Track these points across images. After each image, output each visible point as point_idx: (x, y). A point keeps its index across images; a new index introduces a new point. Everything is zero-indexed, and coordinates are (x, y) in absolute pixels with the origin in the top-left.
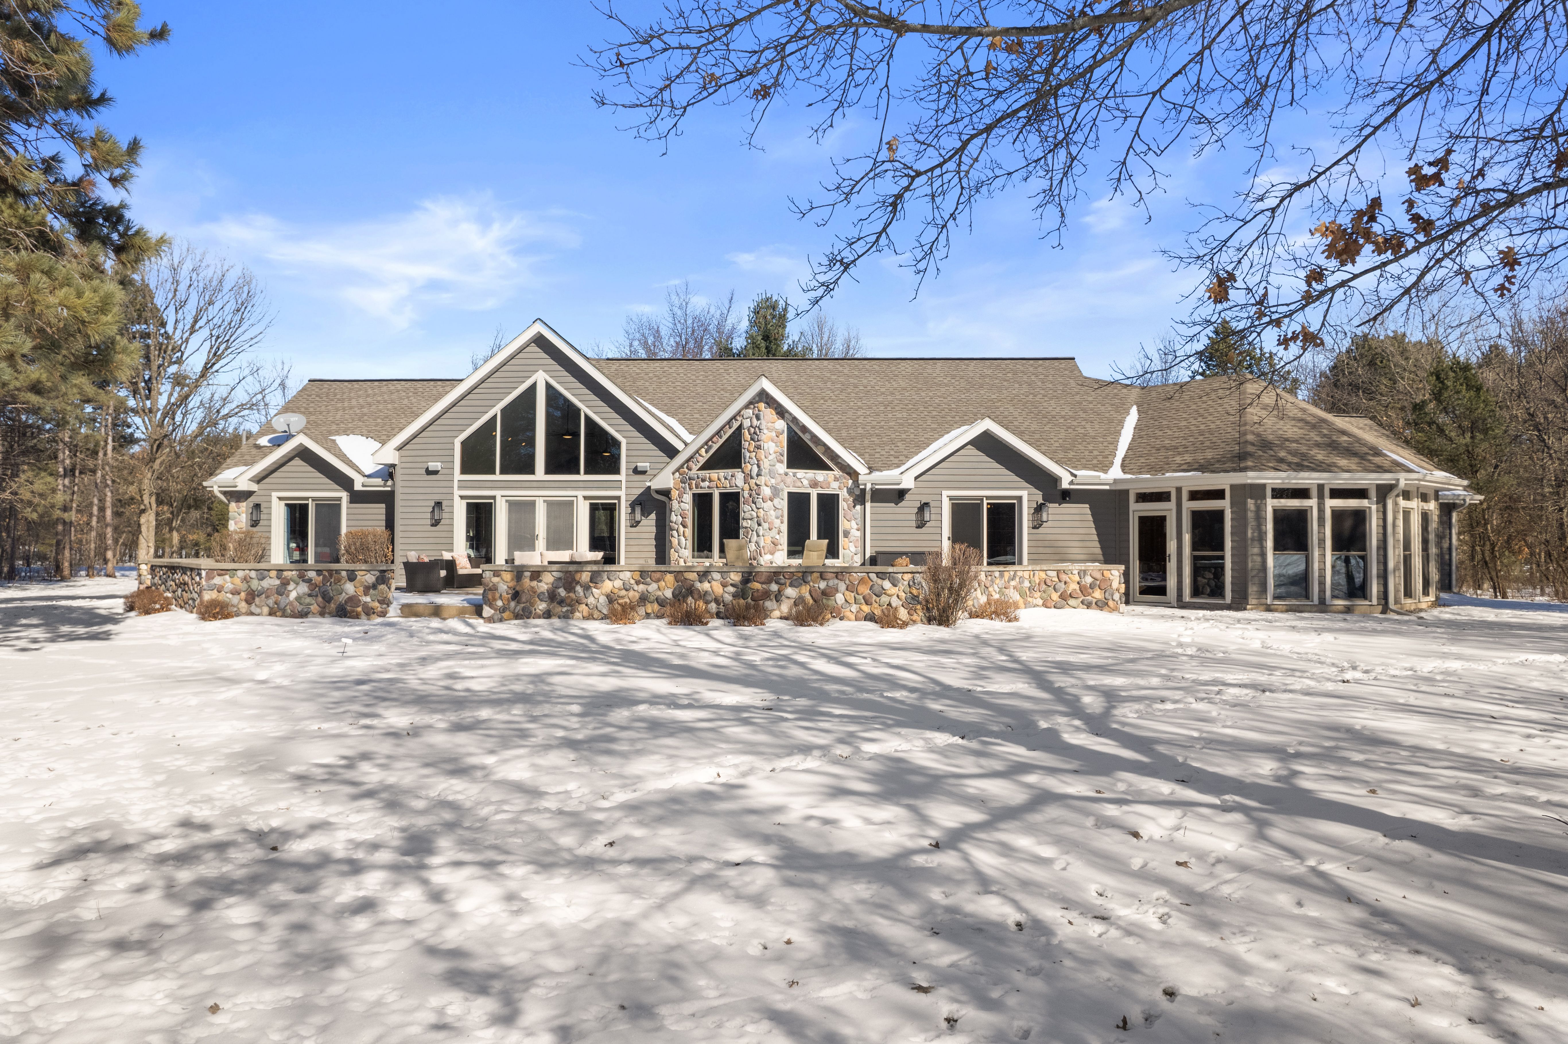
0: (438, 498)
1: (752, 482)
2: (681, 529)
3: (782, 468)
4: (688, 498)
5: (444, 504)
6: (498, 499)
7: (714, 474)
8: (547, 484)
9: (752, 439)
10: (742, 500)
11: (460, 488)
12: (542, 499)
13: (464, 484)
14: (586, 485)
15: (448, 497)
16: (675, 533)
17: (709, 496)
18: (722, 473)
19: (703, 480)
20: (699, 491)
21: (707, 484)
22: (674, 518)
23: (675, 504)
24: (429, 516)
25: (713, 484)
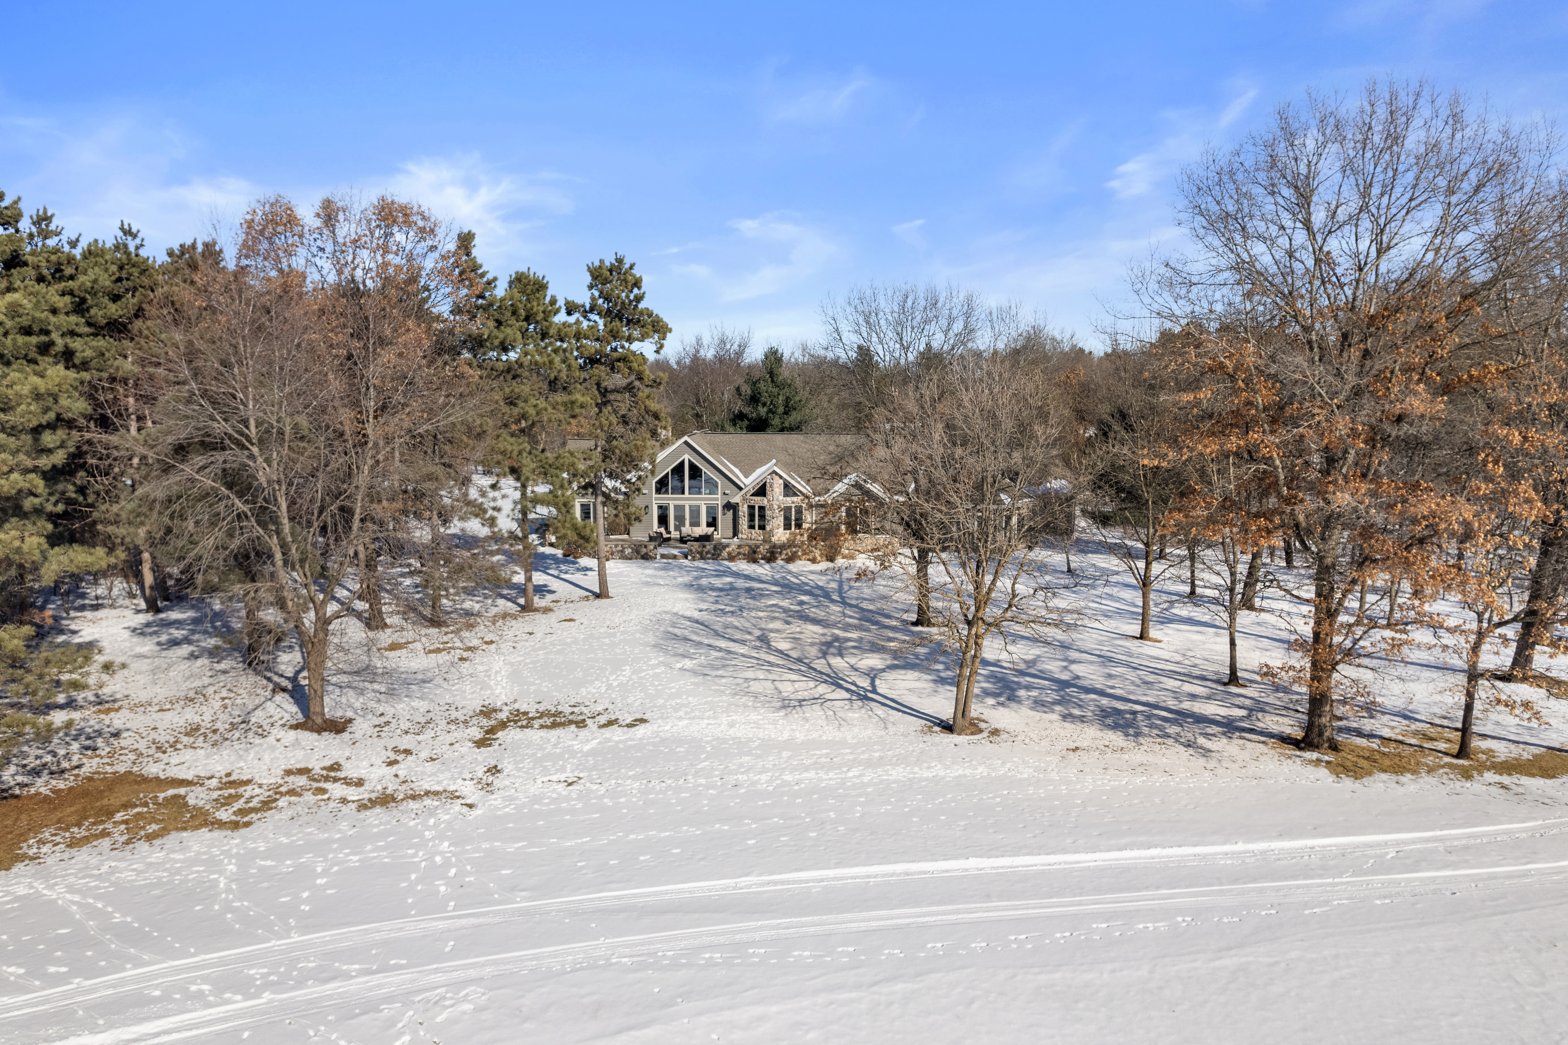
0: (646, 504)
1: (770, 502)
2: (743, 518)
3: (781, 497)
4: (746, 506)
5: (649, 506)
6: (670, 504)
7: (756, 498)
8: (690, 498)
9: (770, 486)
10: (766, 509)
11: (655, 500)
12: (687, 505)
13: (657, 498)
14: (705, 499)
15: (650, 503)
16: (740, 519)
17: (754, 507)
18: (759, 498)
20: (750, 504)
21: (753, 501)
22: (740, 513)
23: (740, 508)
25: (756, 502)
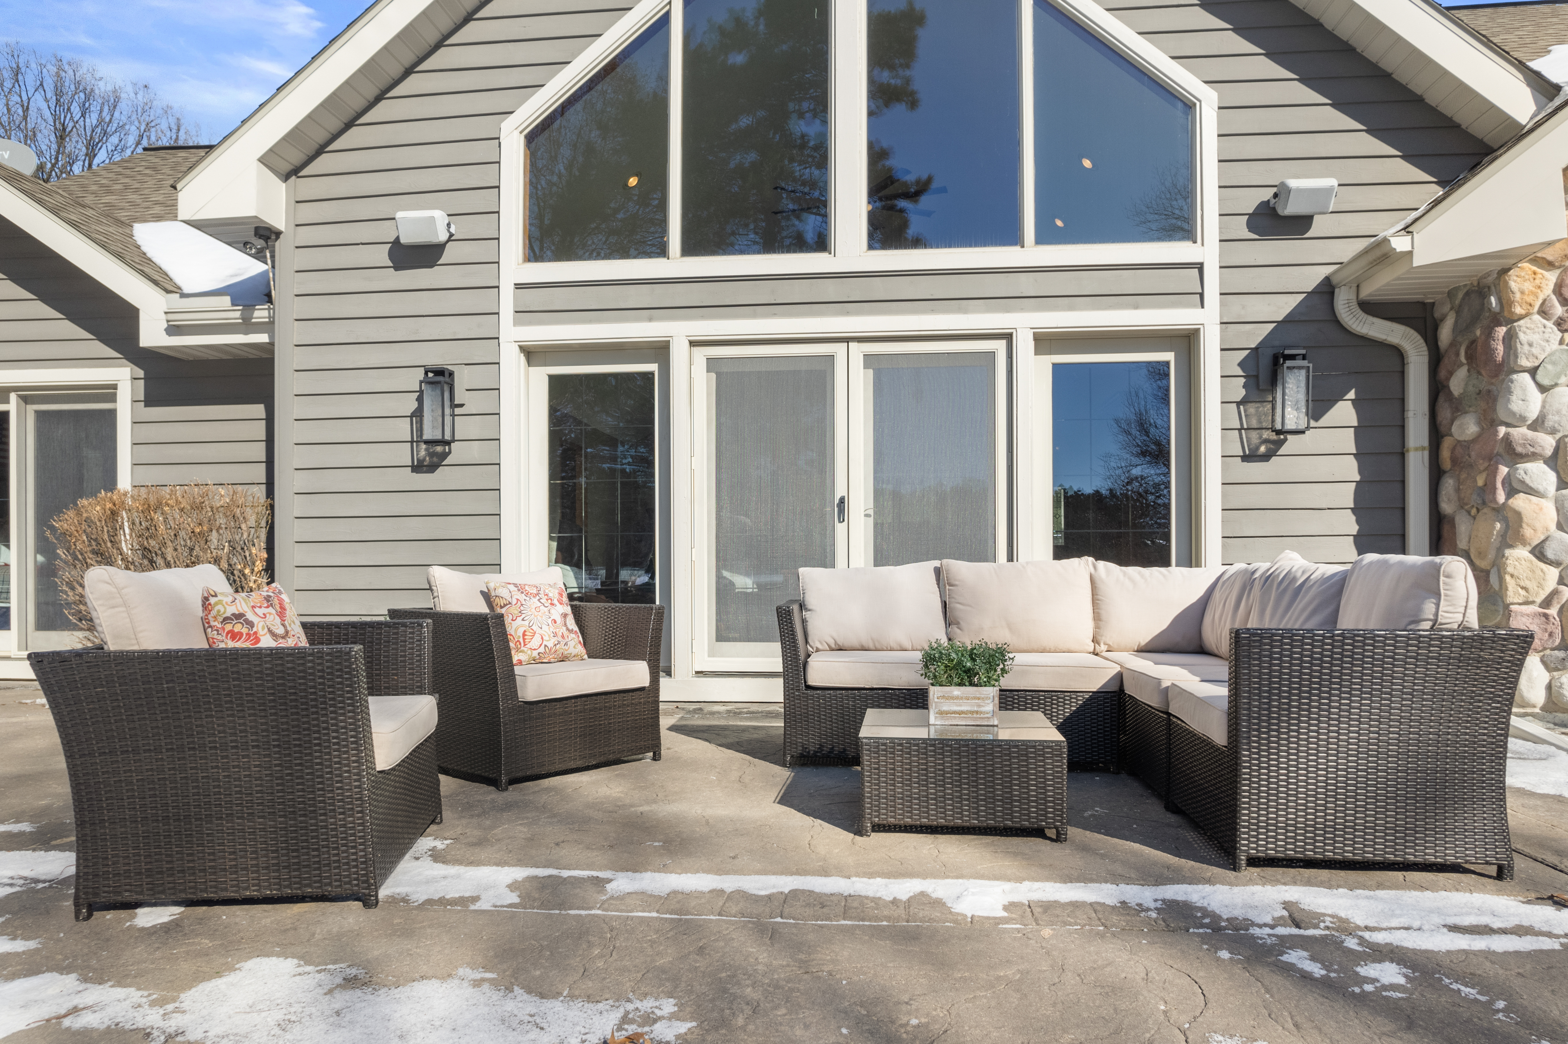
0: (436, 357)
5: (463, 379)
6: (679, 353)
8: (879, 289)
11: (522, 313)
12: (858, 350)
13: (535, 298)
14: (1046, 288)
15: (478, 350)
16: (1539, 474)
24: (404, 429)
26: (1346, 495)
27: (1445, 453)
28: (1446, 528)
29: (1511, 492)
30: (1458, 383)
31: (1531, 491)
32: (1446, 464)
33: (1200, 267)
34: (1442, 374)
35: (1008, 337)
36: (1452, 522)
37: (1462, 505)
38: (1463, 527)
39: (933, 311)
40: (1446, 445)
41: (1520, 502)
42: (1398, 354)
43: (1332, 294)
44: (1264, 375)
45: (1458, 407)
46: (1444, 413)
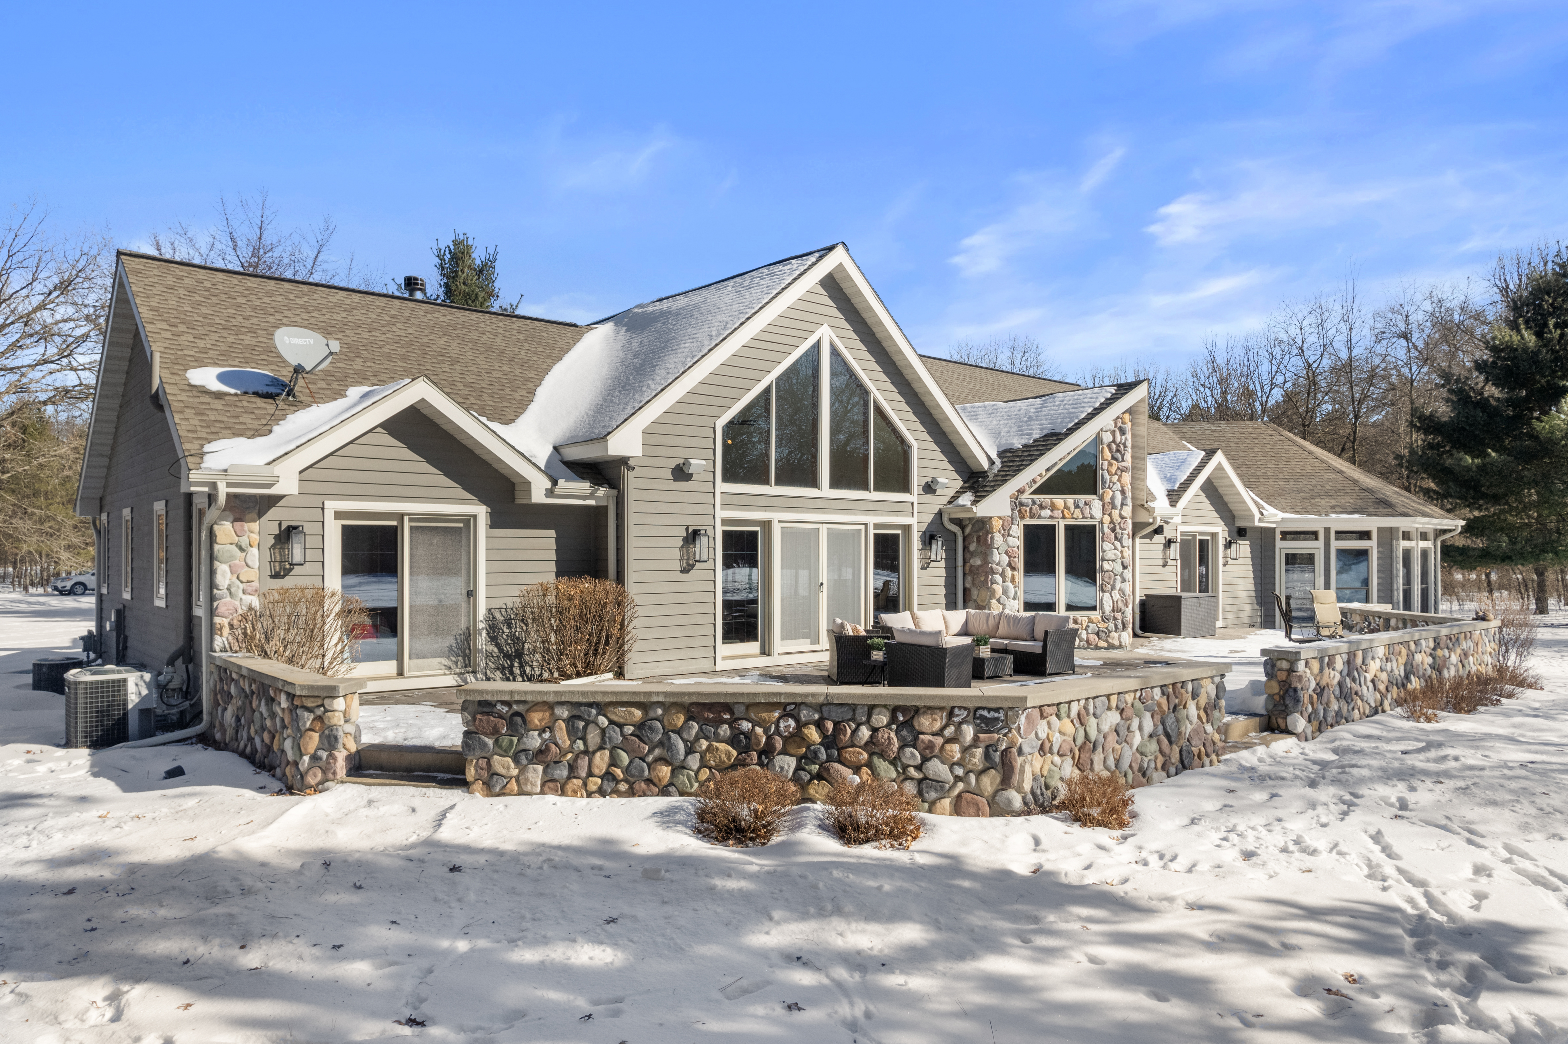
1: (1115, 513)
2: (1009, 572)
4: (1018, 531)
6: (774, 526)
7: (1059, 500)
8: (833, 504)
9: (1113, 458)
10: (1098, 535)
11: (723, 505)
14: (876, 507)
16: (998, 578)
17: (1051, 530)
18: (1070, 499)
19: (1042, 507)
20: (1035, 522)
21: (1046, 513)
22: (996, 557)
23: (998, 539)
25: (1058, 514)
26: (942, 581)
27: (967, 568)
28: (967, 592)
29: (992, 584)
30: (973, 547)
31: (997, 583)
32: (967, 571)
33: (912, 503)
34: (967, 543)
35: (866, 525)
36: (969, 590)
37: (973, 584)
38: (974, 593)
39: (847, 514)
40: (968, 565)
41: (994, 586)
42: (955, 535)
43: (941, 514)
44: (927, 541)
45: (973, 554)
46: (968, 556)
